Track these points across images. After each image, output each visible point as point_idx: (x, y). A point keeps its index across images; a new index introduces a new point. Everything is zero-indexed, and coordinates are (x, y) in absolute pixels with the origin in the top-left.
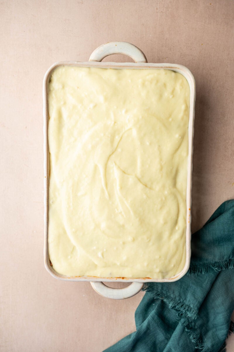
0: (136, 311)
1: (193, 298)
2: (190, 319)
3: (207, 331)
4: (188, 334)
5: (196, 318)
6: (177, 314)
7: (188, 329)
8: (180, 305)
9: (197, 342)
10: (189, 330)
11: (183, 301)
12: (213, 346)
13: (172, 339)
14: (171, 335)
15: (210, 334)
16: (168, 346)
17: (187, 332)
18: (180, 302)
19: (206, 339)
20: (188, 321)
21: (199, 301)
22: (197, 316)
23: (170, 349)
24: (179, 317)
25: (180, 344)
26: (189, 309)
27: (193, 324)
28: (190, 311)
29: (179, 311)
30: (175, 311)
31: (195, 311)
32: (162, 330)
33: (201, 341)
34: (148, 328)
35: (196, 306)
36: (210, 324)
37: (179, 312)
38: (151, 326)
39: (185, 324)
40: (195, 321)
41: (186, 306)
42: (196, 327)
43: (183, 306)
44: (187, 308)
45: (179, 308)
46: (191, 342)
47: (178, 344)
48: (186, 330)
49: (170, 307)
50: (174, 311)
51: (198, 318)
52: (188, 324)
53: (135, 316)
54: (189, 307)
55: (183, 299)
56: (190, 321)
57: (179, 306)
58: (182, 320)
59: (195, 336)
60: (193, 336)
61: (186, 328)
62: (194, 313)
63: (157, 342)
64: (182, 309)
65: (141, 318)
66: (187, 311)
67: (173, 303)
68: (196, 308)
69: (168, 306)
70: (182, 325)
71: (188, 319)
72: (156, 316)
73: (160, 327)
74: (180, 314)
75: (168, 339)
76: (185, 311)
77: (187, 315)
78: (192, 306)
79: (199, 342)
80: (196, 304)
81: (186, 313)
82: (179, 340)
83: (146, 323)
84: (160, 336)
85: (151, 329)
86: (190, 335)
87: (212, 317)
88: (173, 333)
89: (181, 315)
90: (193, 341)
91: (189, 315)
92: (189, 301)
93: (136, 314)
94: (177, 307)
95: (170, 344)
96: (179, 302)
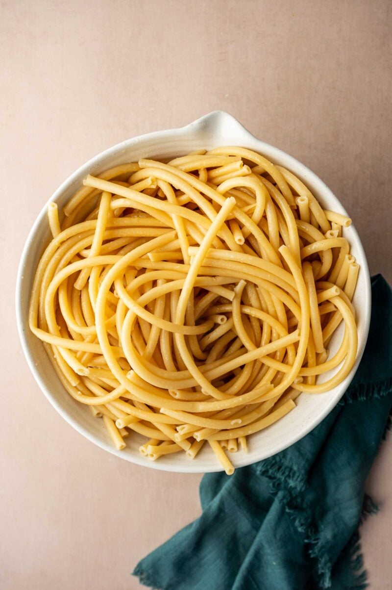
0: (202, 483)
1: (297, 454)
2: (293, 492)
3: (324, 512)
4: (292, 518)
5: (303, 489)
6: (271, 485)
7: (290, 508)
8: (276, 467)
9: (307, 531)
10: (291, 511)
11: (281, 460)
12: (334, 537)
13: (263, 527)
14: (262, 522)
15: (330, 517)
16: (257, 539)
17: (289, 515)
18: (276, 463)
19: (322, 527)
20: (291, 494)
21: (307, 459)
22: (305, 486)
23: (262, 544)
24: (274, 489)
25: (278, 536)
26: (291, 475)
27: (299, 500)
28: (293, 476)
29: (275, 478)
30: (267, 479)
31: (300, 476)
32: (245, 512)
33: (313, 530)
34: (221, 509)
35: (304, 467)
36: (329, 501)
37: (275, 480)
38: (226, 506)
39: (285, 501)
40: (302, 494)
41: (286, 468)
42: (305, 506)
43: (280, 470)
44: (287, 473)
45: (274, 474)
46: (296, 531)
47: (275, 536)
48: (287, 510)
49: (258, 473)
50: (265, 479)
51: (306, 489)
52: (291, 501)
53: (201, 492)
54: (291, 469)
55: (280, 457)
56: (294, 495)
57: (274, 469)
58: (280, 494)
59: (302, 521)
60: (299, 521)
61: (286, 507)
62: (299, 479)
63: (239, 534)
64: (279, 475)
65: (210, 494)
66: (287, 479)
67: (264, 464)
68: (303, 472)
69: (255, 471)
70: (280, 503)
71: (290, 490)
72: (234, 489)
73: (241, 507)
74: (276, 484)
75: (257, 528)
76: (285, 479)
77: (288, 484)
78: (295, 468)
79: (311, 532)
80: (302, 465)
81: (286, 481)
82: (276, 529)
83: (217, 500)
84: (244, 523)
85: (227, 511)
86: (294, 520)
87: (332, 489)
88: (265, 517)
89: (278, 486)
90: (300, 529)
91: (292, 483)
92: (291, 459)
93: (201, 488)
94: (270, 471)
95: (261, 537)
96: (274, 462)
